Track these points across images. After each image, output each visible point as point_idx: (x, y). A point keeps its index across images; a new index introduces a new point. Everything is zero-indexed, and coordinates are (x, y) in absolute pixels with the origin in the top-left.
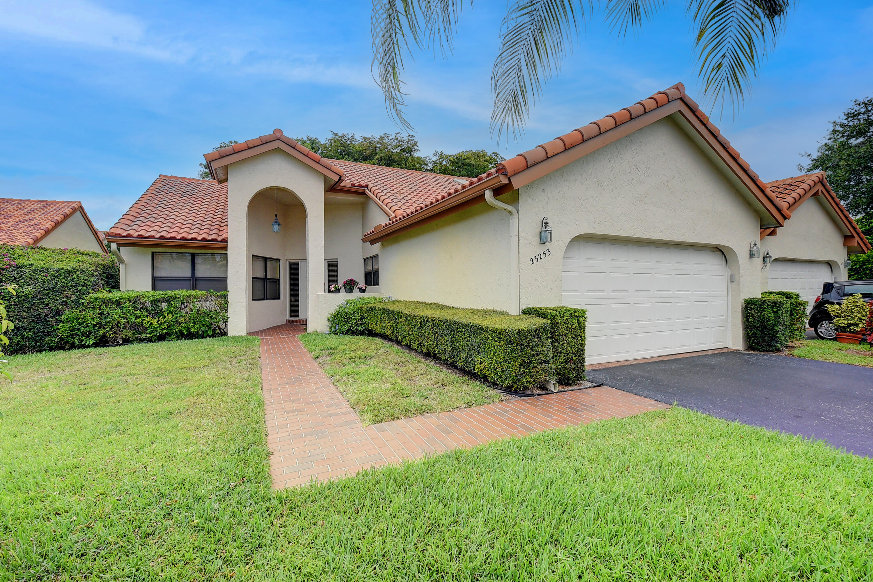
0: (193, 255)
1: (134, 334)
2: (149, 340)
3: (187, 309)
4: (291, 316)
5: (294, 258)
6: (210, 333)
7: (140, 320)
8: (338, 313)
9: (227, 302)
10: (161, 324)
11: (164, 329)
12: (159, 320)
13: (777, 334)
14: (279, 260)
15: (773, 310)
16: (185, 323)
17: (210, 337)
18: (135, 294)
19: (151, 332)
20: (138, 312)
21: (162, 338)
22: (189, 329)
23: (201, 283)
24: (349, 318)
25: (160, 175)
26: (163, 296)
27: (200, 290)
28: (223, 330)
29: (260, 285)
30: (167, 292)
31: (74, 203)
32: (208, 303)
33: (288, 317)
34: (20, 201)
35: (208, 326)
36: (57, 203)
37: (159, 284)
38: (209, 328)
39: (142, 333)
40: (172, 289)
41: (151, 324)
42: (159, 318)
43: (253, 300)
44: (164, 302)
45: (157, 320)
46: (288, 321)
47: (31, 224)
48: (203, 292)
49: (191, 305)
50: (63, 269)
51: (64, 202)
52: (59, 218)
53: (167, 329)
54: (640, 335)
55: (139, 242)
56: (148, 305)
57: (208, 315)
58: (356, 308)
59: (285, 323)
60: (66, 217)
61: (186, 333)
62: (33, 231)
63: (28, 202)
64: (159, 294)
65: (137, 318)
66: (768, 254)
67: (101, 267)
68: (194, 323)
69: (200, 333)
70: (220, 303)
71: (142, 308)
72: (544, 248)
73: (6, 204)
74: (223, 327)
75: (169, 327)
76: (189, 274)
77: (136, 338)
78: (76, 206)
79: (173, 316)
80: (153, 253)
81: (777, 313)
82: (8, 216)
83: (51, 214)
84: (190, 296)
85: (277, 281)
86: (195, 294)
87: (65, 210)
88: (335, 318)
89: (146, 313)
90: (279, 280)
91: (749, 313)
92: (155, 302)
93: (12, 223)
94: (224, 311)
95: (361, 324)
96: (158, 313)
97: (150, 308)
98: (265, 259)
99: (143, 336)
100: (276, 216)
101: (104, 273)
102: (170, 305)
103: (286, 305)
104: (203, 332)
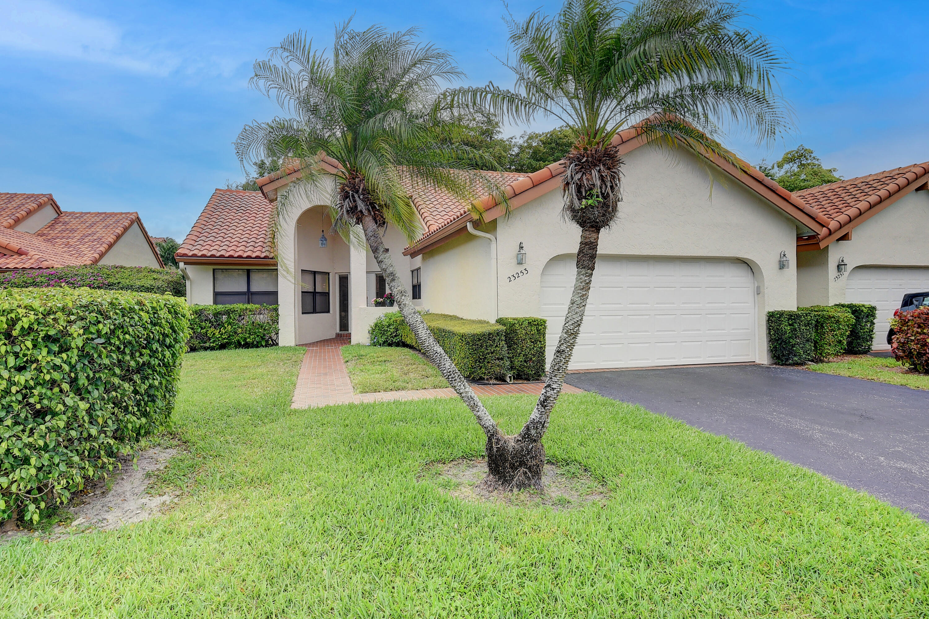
0: (248, 271)
1: (199, 343)
2: (212, 349)
3: (244, 322)
4: (341, 330)
5: (342, 271)
6: (264, 344)
7: (205, 330)
8: (376, 325)
9: (278, 315)
10: (222, 334)
11: (224, 339)
12: (220, 331)
13: (793, 347)
14: (329, 273)
15: (788, 323)
16: (241, 333)
17: (263, 347)
18: (201, 308)
19: (214, 342)
20: (203, 324)
21: (223, 347)
22: (245, 339)
23: (255, 298)
24: (384, 331)
25: (217, 189)
26: (223, 310)
27: (255, 304)
28: (275, 341)
29: (310, 298)
30: (227, 306)
31: (132, 214)
32: (262, 316)
33: (338, 331)
34: (82, 214)
35: (261, 337)
36: (116, 214)
37: (220, 298)
38: (263, 338)
39: (206, 343)
40: (231, 304)
41: (214, 334)
42: (220, 329)
43: (303, 313)
44: (224, 315)
45: (218, 330)
46: (338, 335)
47: (95, 238)
48: (257, 306)
49: (247, 318)
50: (143, 286)
51: (122, 213)
52: (119, 231)
53: (227, 339)
54: (634, 345)
55: (203, 261)
56: (211, 317)
57: (262, 327)
58: (392, 320)
59: (334, 337)
60: (126, 229)
61: (242, 343)
62: (98, 246)
63: (89, 215)
64: (220, 307)
65: (202, 328)
66: (843, 261)
67: (172, 283)
68: (250, 334)
69: (255, 343)
70: (271, 316)
71: (206, 320)
72: (522, 268)
73: (69, 217)
74: (274, 338)
75: (229, 337)
76: (245, 289)
77: (201, 346)
78: (134, 218)
79: (232, 327)
80: (214, 270)
81: (793, 325)
82: (73, 231)
83: (111, 227)
84: (246, 309)
85: (326, 295)
86: (250, 307)
87: (124, 222)
88: (373, 330)
89: (210, 325)
90: (328, 293)
91: (770, 326)
92: (217, 315)
93: (78, 238)
94: (276, 324)
95: (395, 336)
96: (220, 325)
97: (213, 320)
98: (315, 273)
99: (207, 345)
100: (323, 231)
101: (174, 289)
102: (229, 317)
103: (336, 319)
104: (257, 342)
